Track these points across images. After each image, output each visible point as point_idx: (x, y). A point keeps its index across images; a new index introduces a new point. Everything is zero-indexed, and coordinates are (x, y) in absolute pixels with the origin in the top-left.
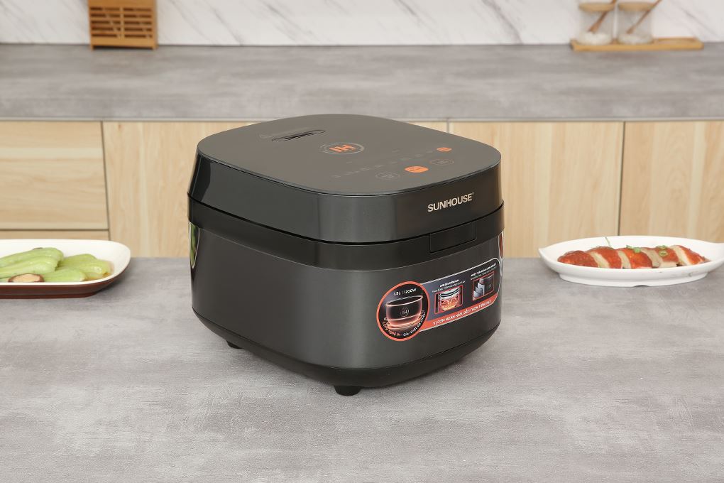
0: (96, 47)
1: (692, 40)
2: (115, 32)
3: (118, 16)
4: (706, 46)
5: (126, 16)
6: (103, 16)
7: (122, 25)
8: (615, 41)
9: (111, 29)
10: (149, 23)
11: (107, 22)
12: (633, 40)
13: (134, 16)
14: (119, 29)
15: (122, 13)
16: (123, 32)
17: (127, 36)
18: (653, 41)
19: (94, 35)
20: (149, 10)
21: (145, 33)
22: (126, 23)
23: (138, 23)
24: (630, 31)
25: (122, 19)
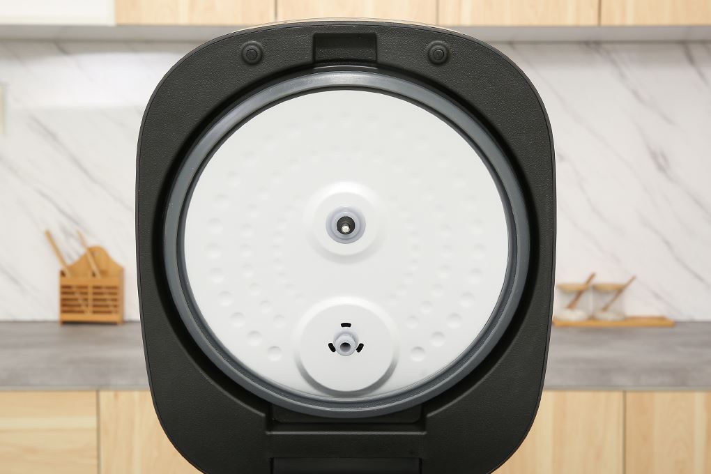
0: (65, 323)
1: (662, 318)
2: (83, 308)
3: (86, 293)
4: (676, 324)
5: (95, 294)
6: (73, 293)
7: (90, 302)
8: (592, 318)
9: (79, 306)
10: (115, 300)
11: (76, 300)
12: (609, 317)
13: (101, 294)
14: (87, 306)
15: (90, 290)
16: (90, 308)
17: (95, 312)
18: (626, 319)
19: (63, 312)
20: (115, 288)
21: (111, 309)
22: (95, 300)
23: (104, 300)
24: (605, 309)
25: (90, 297)
